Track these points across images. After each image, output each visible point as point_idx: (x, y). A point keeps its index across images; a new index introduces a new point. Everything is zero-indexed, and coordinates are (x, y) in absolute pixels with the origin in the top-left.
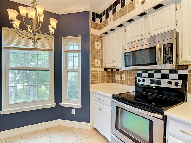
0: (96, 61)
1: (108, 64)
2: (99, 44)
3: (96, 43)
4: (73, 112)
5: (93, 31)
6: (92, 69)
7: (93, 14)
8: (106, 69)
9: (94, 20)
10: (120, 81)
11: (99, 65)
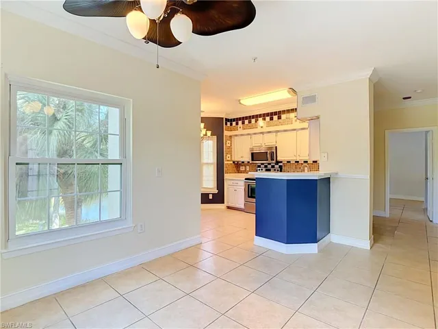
0: (228, 155)
1: (237, 158)
2: (230, 142)
3: (228, 142)
4: (211, 197)
5: (226, 133)
6: (225, 162)
7: (226, 119)
8: (234, 162)
9: (226, 124)
10: (245, 172)
11: (229, 159)
